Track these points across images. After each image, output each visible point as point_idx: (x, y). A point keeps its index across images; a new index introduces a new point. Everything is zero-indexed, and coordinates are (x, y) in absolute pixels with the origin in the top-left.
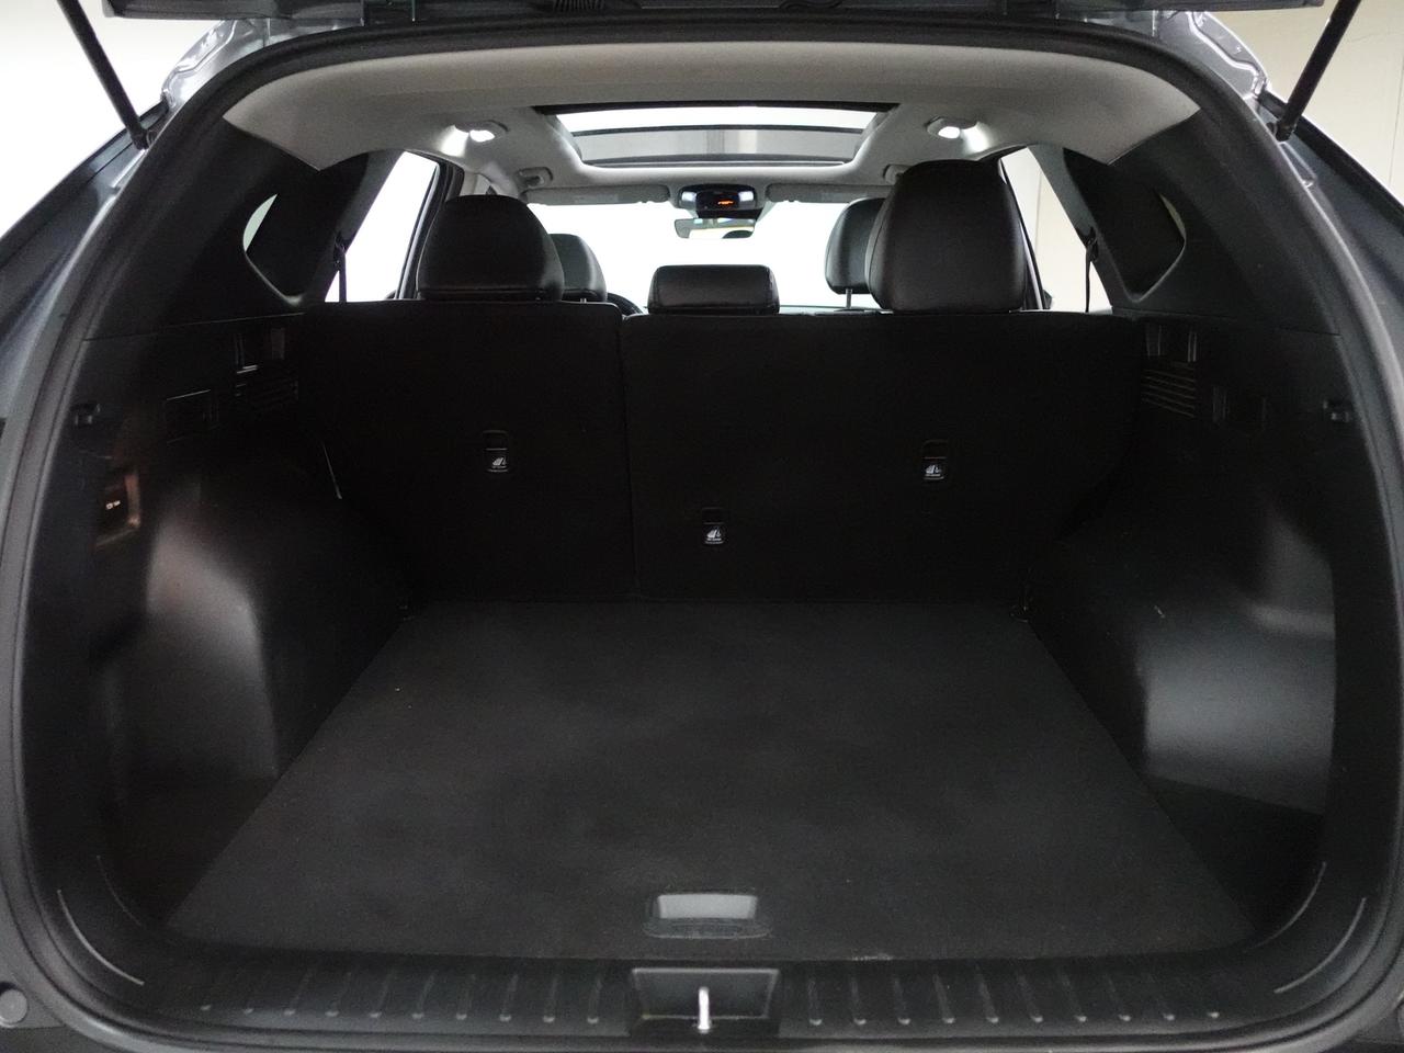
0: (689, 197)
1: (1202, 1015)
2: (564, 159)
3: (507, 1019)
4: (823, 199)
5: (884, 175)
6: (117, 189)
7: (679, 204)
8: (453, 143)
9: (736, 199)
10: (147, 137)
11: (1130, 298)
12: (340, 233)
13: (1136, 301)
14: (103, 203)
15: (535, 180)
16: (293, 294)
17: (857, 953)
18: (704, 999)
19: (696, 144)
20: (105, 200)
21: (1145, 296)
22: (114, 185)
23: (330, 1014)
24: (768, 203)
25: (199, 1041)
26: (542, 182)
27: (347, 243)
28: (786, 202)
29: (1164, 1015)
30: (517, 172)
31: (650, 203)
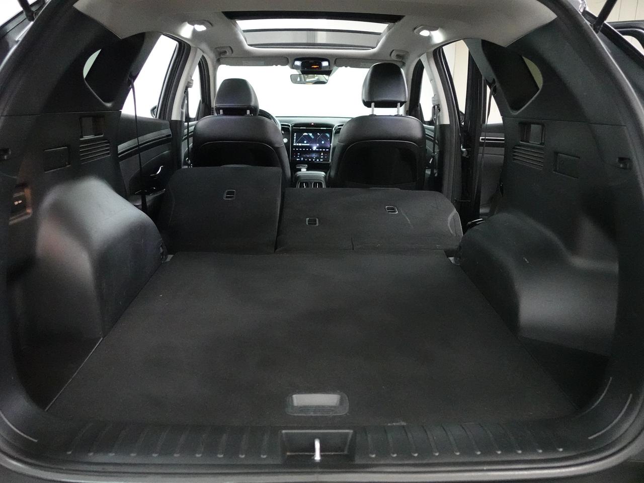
0: (298, 63)
1: (554, 450)
2: (239, 43)
3: (222, 456)
4: (361, 66)
5: (390, 55)
6: (18, 41)
7: (293, 67)
8: (187, 31)
9: (320, 65)
10: (34, 15)
11: (511, 112)
12: (131, 73)
13: (515, 114)
14: (11, 48)
15: (225, 52)
16: (108, 101)
17: (390, 422)
18: (317, 445)
19: (302, 38)
20: (12, 46)
21: (519, 111)
22: (17, 40)
23: (133, 455)
24: (335, 67)
25: (66, 469)
26: (228, 54)
27: (135, 78)
28: (344, 67)
29: (537, 450)
30: (216, 48)
31: (279, 66)
